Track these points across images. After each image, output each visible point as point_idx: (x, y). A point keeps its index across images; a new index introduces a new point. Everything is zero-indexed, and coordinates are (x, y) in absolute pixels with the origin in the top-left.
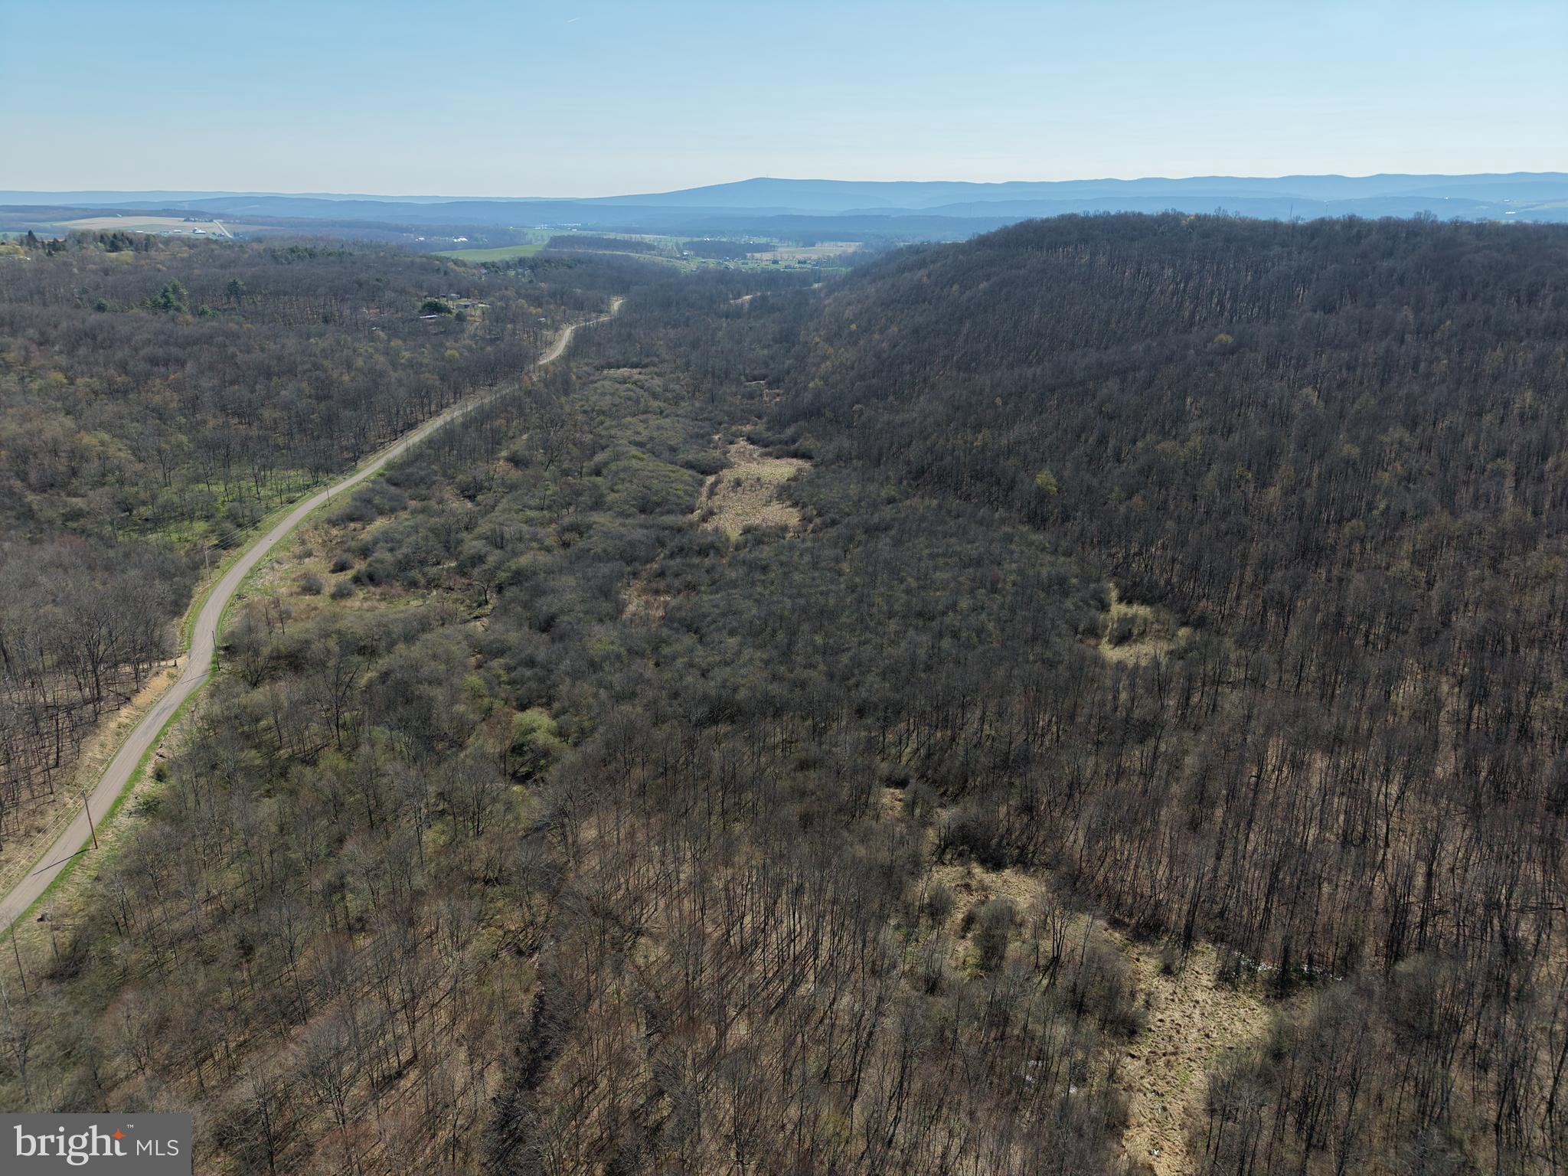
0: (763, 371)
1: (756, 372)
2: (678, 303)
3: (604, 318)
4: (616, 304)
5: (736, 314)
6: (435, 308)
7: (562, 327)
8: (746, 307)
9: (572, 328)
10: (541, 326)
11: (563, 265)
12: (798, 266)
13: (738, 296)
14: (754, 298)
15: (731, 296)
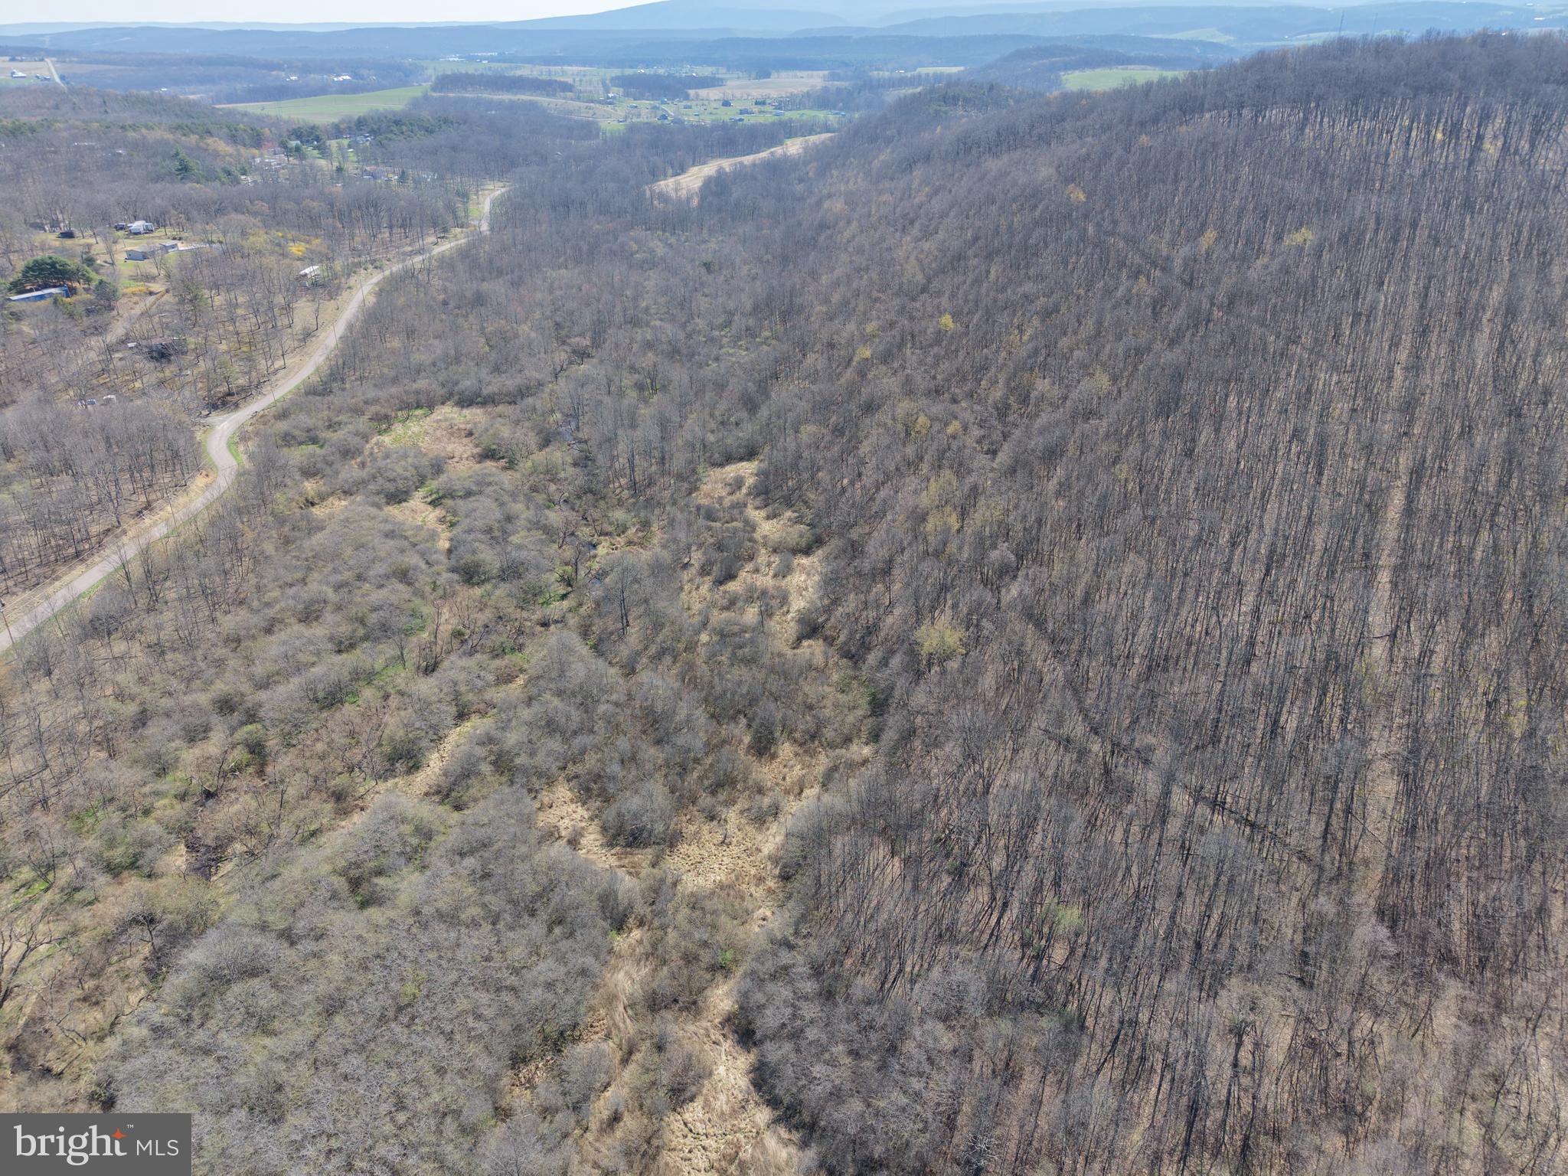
2: (582, 204)
3: (447, 246)
4: (488, 201)
5: (675, 219)
6: (51, 272)
7: (352, 281)
8: (695, 202)
9: (377, 277)
10: (303, 287)
11: (421, 128)
12: (756, 109)
13: (682, 169)
14: (708, 182)
15: (670, 171)
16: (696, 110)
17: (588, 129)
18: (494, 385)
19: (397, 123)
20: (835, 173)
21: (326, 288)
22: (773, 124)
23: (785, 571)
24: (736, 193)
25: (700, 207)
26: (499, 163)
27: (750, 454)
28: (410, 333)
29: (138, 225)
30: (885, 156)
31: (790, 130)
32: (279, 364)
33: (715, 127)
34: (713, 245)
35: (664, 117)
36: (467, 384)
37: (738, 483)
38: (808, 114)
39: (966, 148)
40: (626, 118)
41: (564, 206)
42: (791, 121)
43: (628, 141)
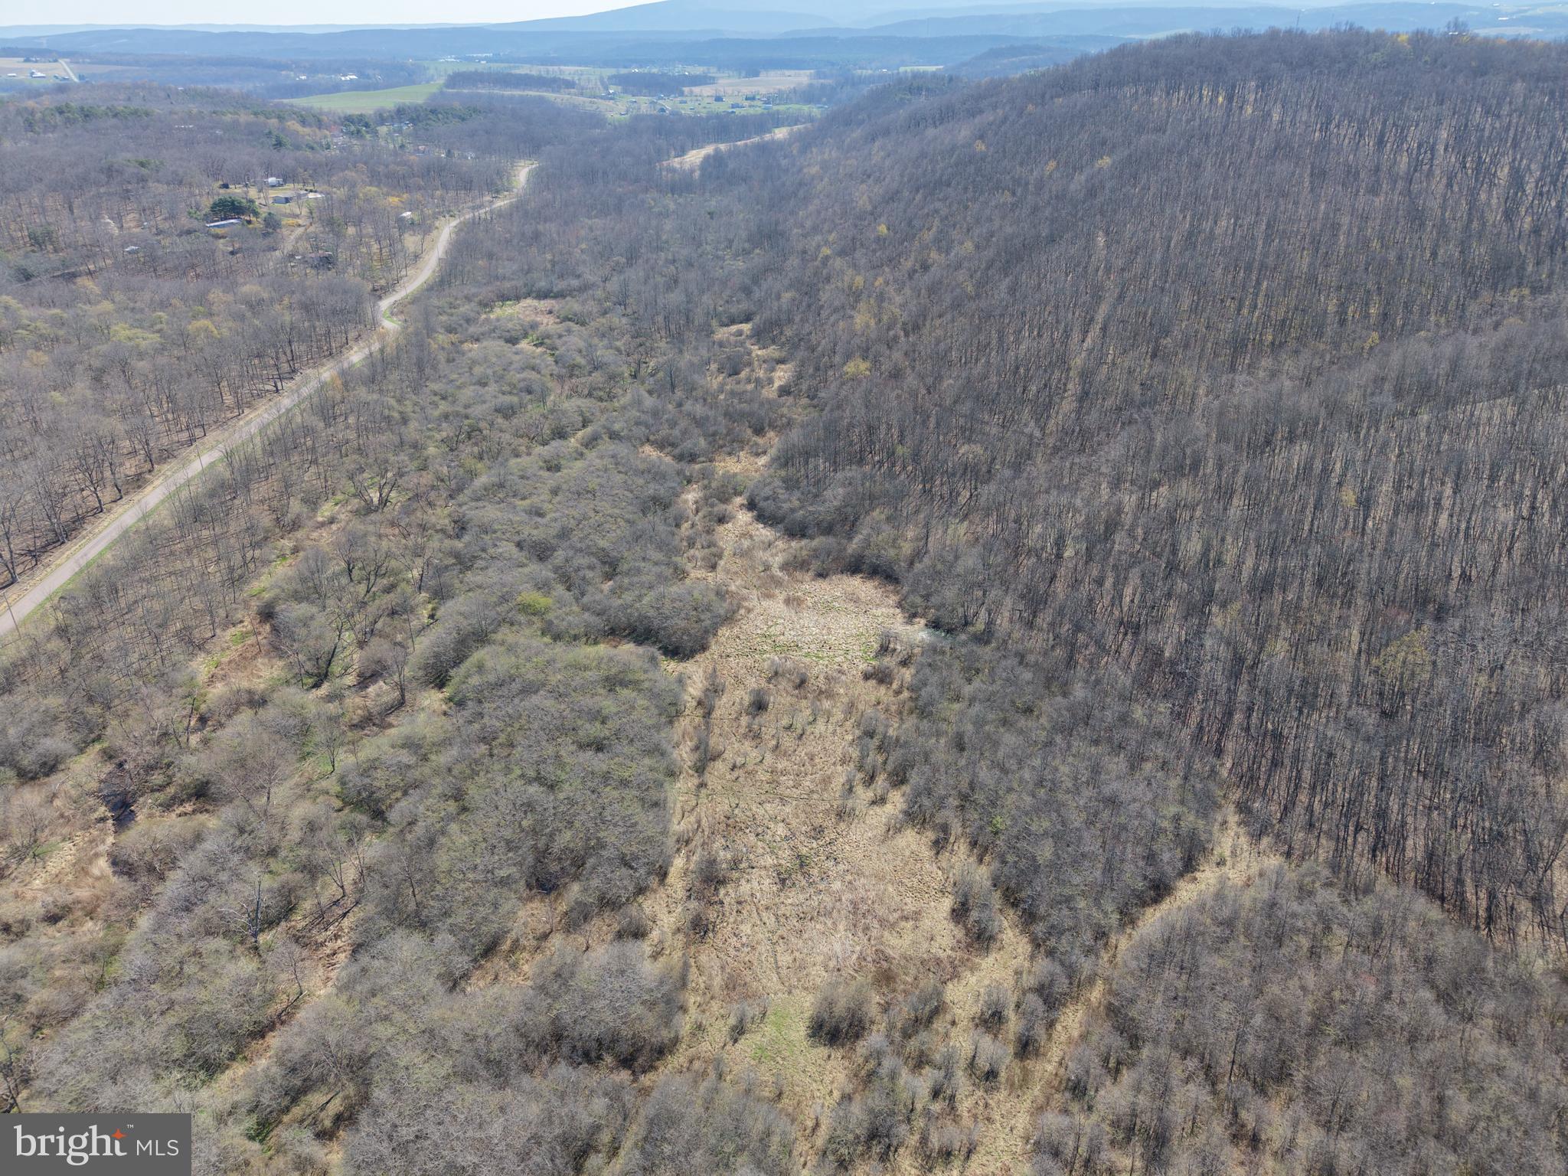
0: (744, 306)
1: (734, 309)
2: (605, 173)
3: (501, 203)
4: (522, 173)
5: (682, 185)
6: (229, 209)
7: (437, 224)
8: (697, 174)
9: (454, 223)
10: (403, 226)
11: (454, 116)
12: (746, 103)
13: (682, 152)
14: (707, 158)
15: (673, 153)
16: (690, 105)
17: (595, 120)
18: (560, 285)
19: (433, 112)
20: (814, 150)
21: (423, 227)
22: (762, 114)
23: (773, 370)
24: (731, 165)
25: (702, 175)
26: (529, 144)
27: (747, 319)
28: (490, 256)
29: (272, 180)
30: (857, 133)
31: (778, 121)
32: (403, 273)
33: (709, 118)
34: (713, 203)
35: (663, 110)
36: (543, 284)
37: (740, 333)
38: (794, 107)
39: (916, 123)
40: (627, 112)
41: (589, 176)
42: (778, 112)
43: (635, 126)
